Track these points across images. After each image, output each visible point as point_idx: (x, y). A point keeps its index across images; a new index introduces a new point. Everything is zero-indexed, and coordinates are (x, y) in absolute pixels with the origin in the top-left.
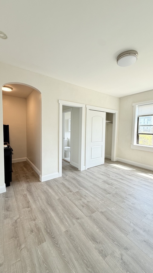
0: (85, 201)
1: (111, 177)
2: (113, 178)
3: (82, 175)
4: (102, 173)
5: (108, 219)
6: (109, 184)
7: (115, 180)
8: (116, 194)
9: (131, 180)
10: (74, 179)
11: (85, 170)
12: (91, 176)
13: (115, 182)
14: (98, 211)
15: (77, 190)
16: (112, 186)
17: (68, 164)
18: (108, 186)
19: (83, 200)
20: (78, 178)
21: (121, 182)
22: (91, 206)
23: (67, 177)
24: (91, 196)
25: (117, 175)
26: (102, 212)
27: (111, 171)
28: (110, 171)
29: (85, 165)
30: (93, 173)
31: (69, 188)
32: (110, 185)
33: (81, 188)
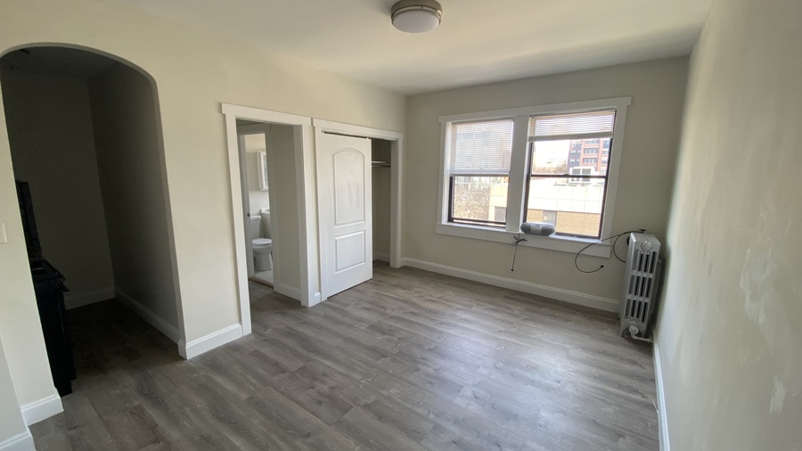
0: (325, 388)
1: (389, 311)
2: (395, 313)
3: (312, 318)
4: (366, 306)
5: (381, 418)
6: (383, 332)
7: (399, 319)
8: (401, 353)
9: (435, 312)
10: (291, 334)
11: (321, 304)
12: (339, 316)
13: (399, 325)
14: (359, 405)
15: (302, 364)
16: (391, 335)
17: (268, 292)
18: (380, 337)
19: (319, 386)
20: (301, 329)
21: (412, 322)
22: (341, 397)
23: (269, 331)
24: (341, 373)
25: (406, 306)
26: (367, 406)
27: (390, 297)
28: (387, 296)
29: (320, 291)
30: (343, 308)
31: (276, 364)
32: (386, 334)
33: (312, 356)
